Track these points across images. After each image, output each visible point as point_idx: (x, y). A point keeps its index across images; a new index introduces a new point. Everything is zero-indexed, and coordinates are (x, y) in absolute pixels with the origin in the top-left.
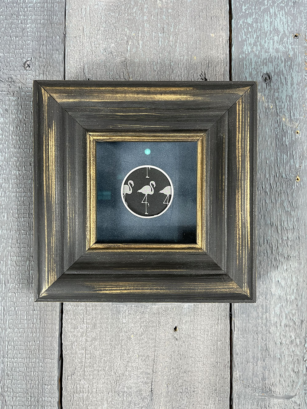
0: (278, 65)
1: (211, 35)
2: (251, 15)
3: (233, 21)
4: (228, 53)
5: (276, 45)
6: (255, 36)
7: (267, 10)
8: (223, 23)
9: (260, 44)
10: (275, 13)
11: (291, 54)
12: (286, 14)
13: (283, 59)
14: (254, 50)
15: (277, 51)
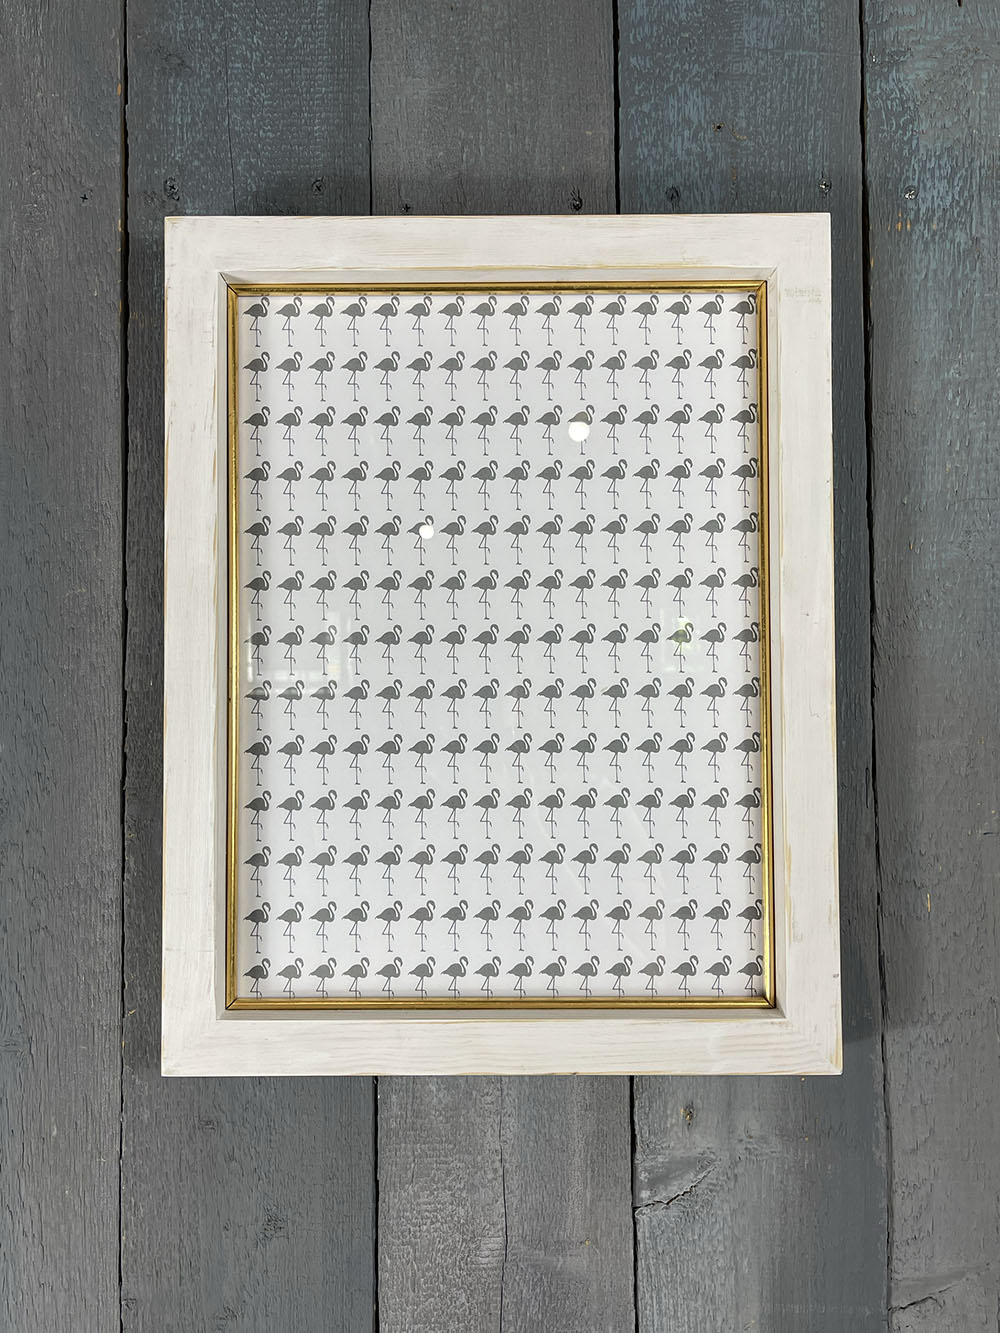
0: (689, 175)
1: (587, 133)
2: (648, 99)
3: (620, 109)
4: (613, 159)
5: (687, 144)
6: (654, 131)
7: (673, 90)
8: (604, 115)
9: (662, 144)
10: (685, 92)
11: (710, 155)
12: (702, 93)
13: (697, 165)
14: (653, 152)
15: (689, 152)
